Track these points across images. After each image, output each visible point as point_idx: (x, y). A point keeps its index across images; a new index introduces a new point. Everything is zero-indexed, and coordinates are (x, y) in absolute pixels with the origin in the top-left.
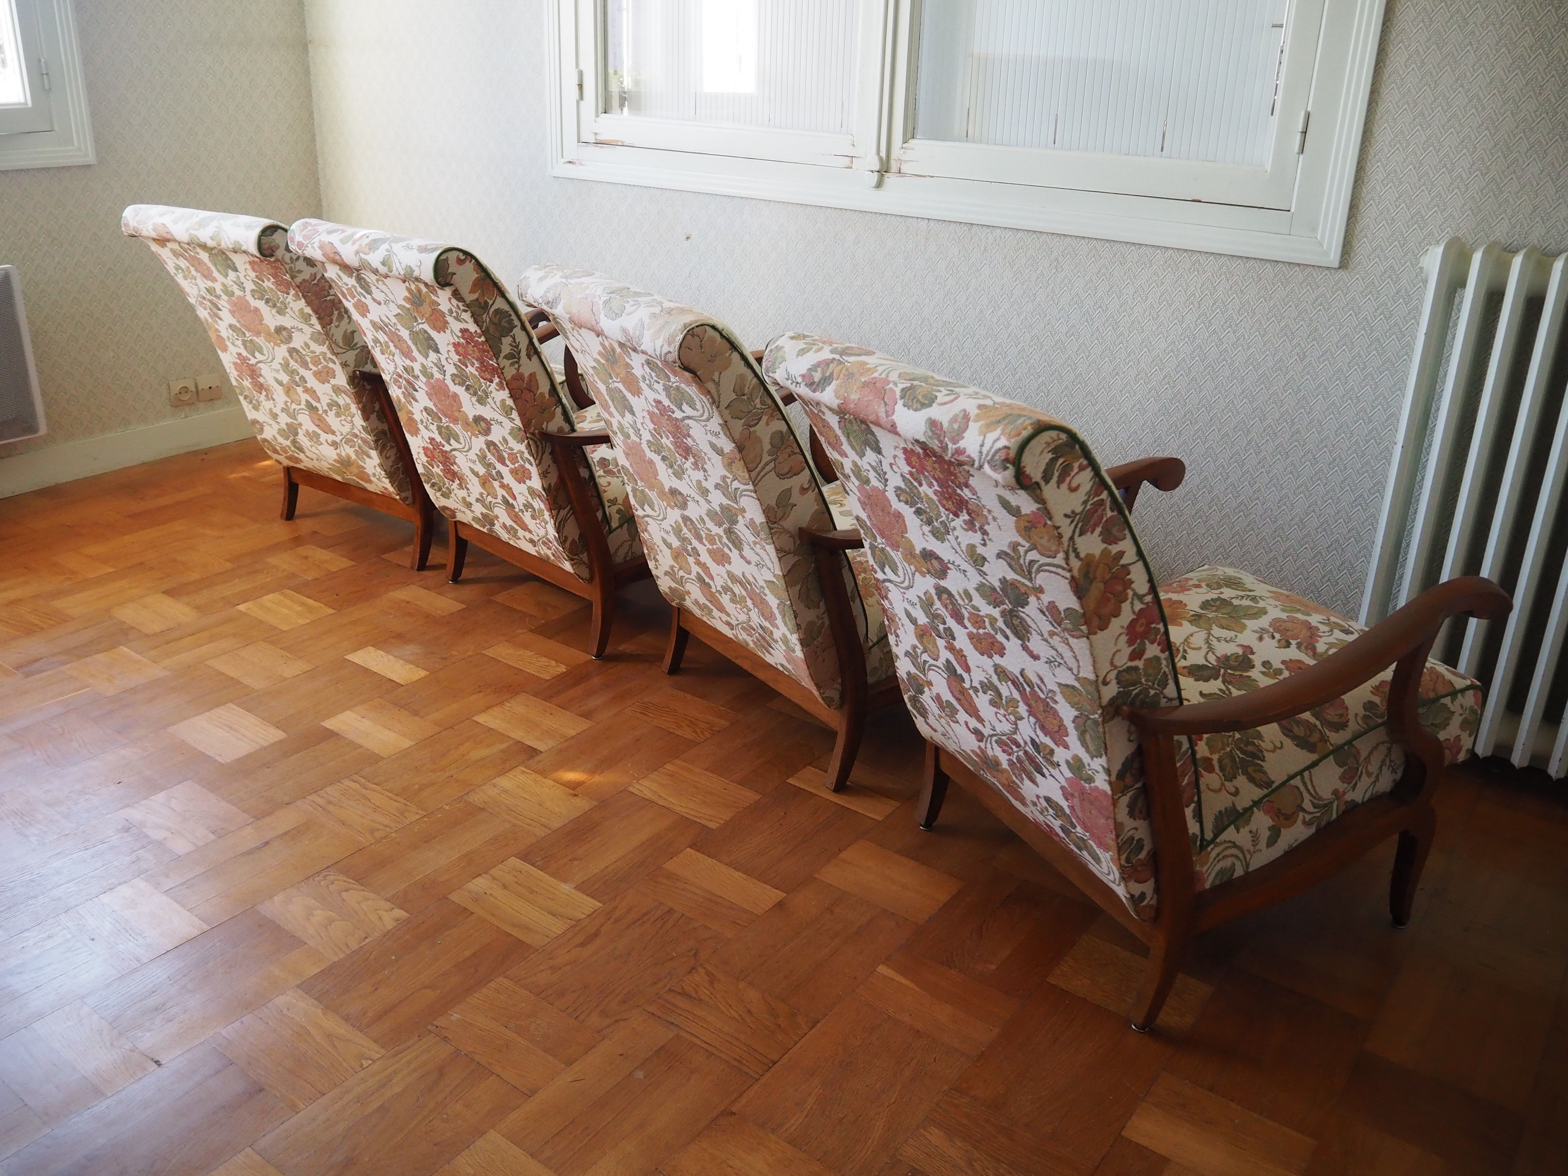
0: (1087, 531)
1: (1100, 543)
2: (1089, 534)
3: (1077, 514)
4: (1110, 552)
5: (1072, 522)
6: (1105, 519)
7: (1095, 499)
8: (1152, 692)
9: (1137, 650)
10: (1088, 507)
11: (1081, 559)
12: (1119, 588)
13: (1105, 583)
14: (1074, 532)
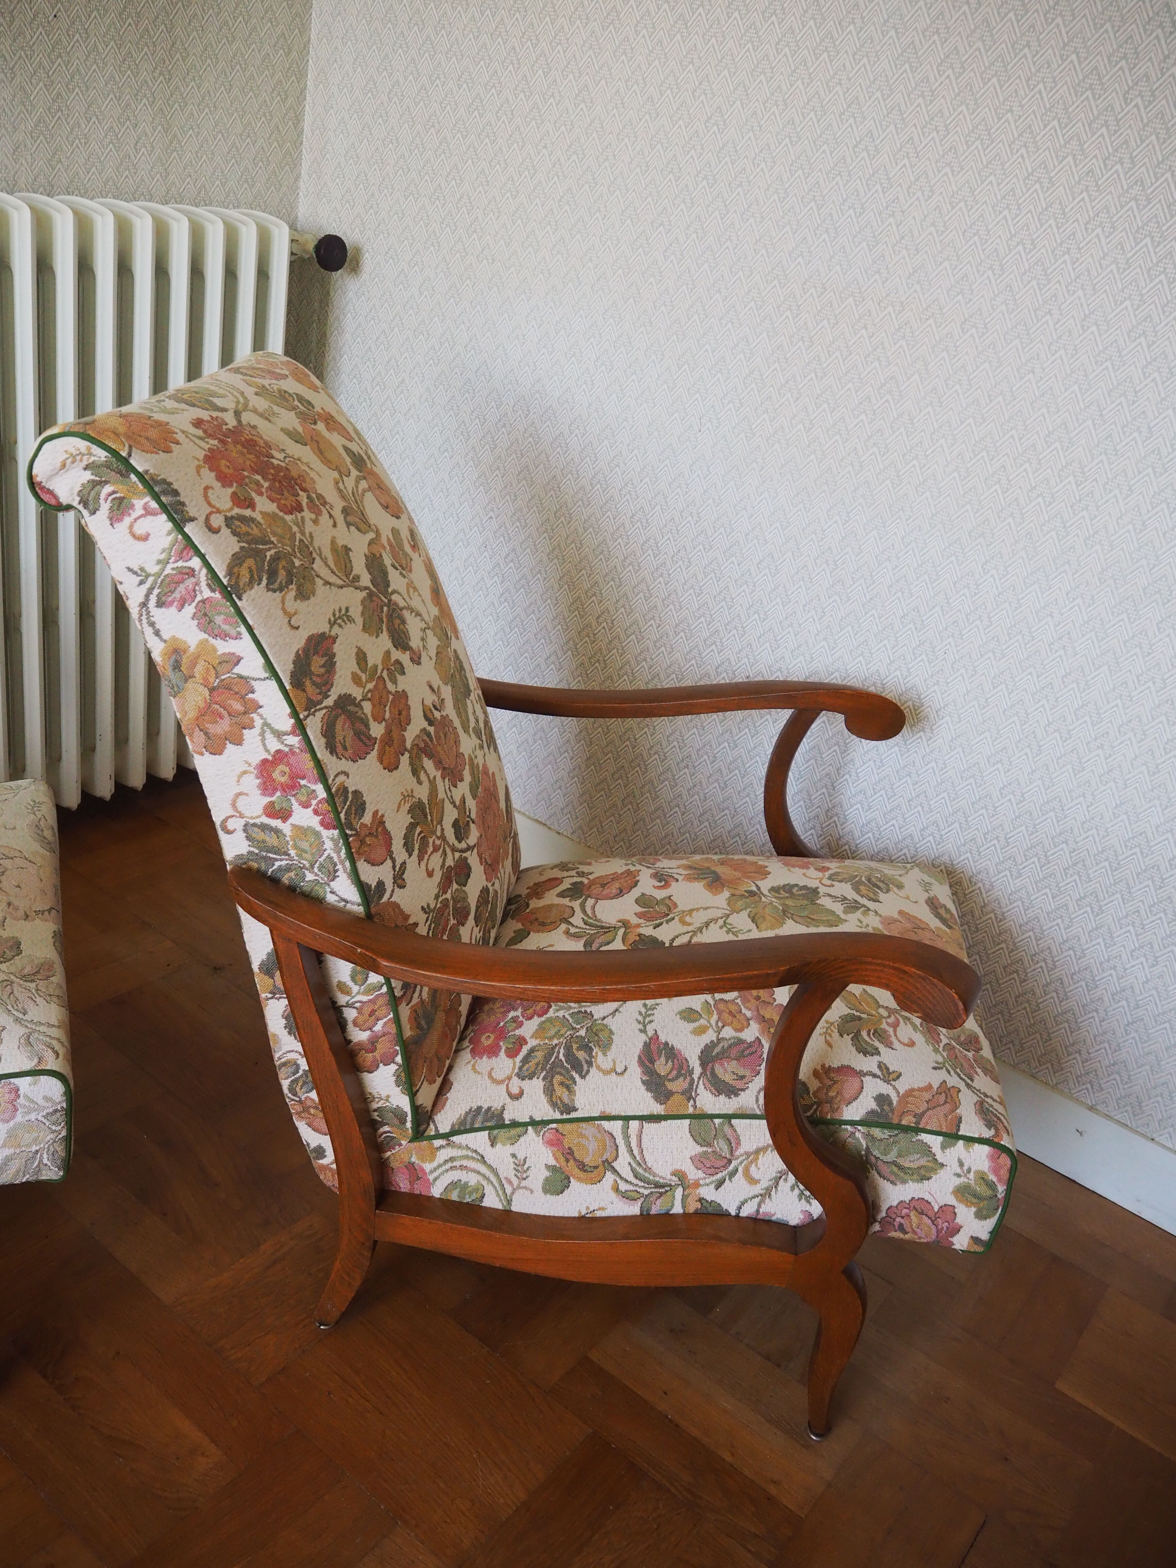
0: (171, 604)
1: (197, 631)
2: (173, 610)
3: (148, 576)
4: (215, 650)
5: (141, 583)
6: (199, 598)
7: (180, 564)
8: (310, 877)
9: (277, 807)
10: (168, 570)
11: (165, 641)
12: (238, 706)
13: (212, 690)
14: (147, 596)
